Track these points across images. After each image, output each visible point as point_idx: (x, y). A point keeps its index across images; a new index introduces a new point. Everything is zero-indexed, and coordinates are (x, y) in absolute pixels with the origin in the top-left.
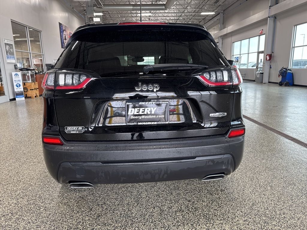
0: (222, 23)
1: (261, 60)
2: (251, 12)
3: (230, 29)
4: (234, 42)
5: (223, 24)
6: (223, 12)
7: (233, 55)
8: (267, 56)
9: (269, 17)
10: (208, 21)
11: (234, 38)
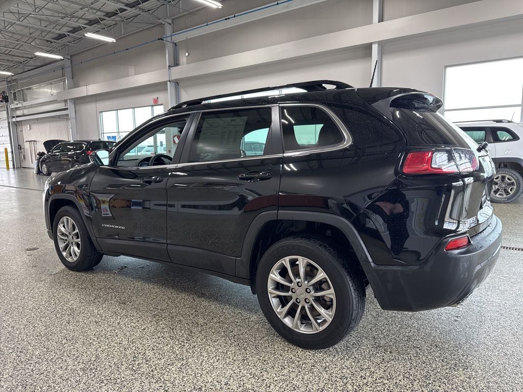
0: (71, 77)
1: (161, 142)
2: (132, 70)
3: (92, 88)
4: (102, 112)
5: (73, 78)
6: (69, 57)
7: (103, 133)
8: (174, 137)
9: (170, 81)
10: (33, 67)
11: (100, 105)
